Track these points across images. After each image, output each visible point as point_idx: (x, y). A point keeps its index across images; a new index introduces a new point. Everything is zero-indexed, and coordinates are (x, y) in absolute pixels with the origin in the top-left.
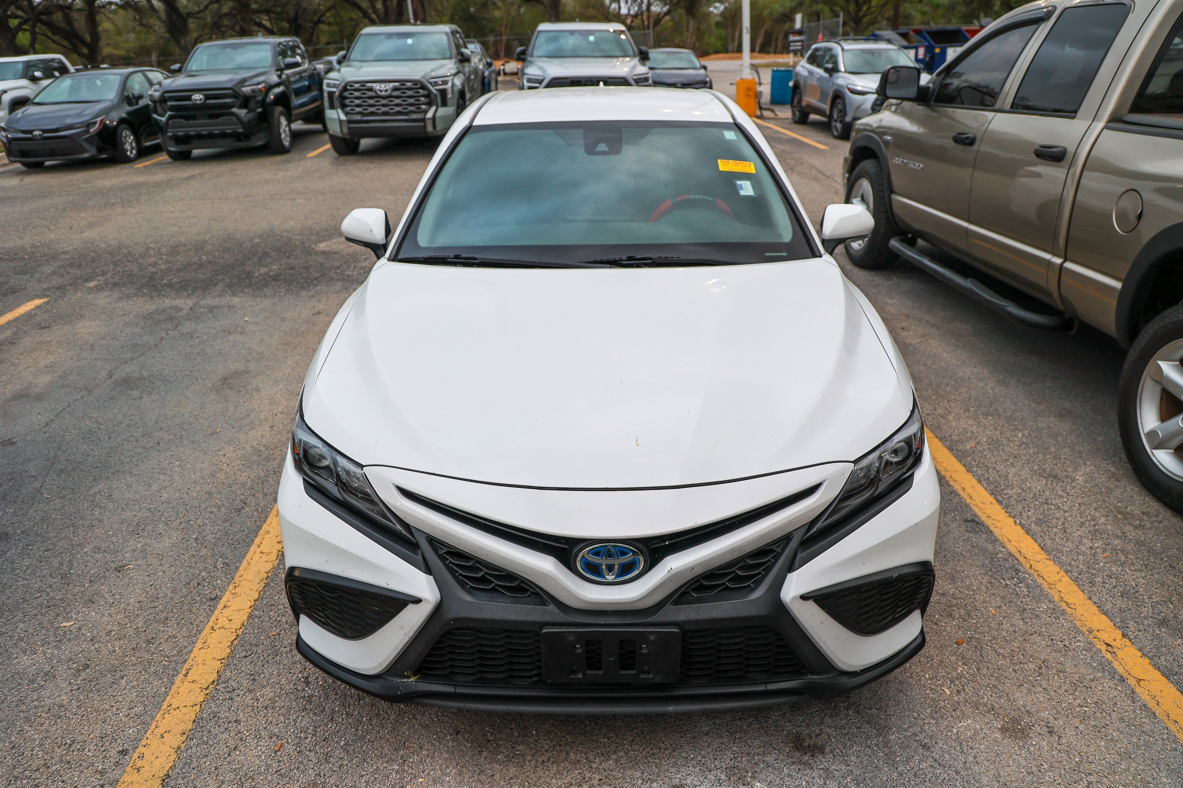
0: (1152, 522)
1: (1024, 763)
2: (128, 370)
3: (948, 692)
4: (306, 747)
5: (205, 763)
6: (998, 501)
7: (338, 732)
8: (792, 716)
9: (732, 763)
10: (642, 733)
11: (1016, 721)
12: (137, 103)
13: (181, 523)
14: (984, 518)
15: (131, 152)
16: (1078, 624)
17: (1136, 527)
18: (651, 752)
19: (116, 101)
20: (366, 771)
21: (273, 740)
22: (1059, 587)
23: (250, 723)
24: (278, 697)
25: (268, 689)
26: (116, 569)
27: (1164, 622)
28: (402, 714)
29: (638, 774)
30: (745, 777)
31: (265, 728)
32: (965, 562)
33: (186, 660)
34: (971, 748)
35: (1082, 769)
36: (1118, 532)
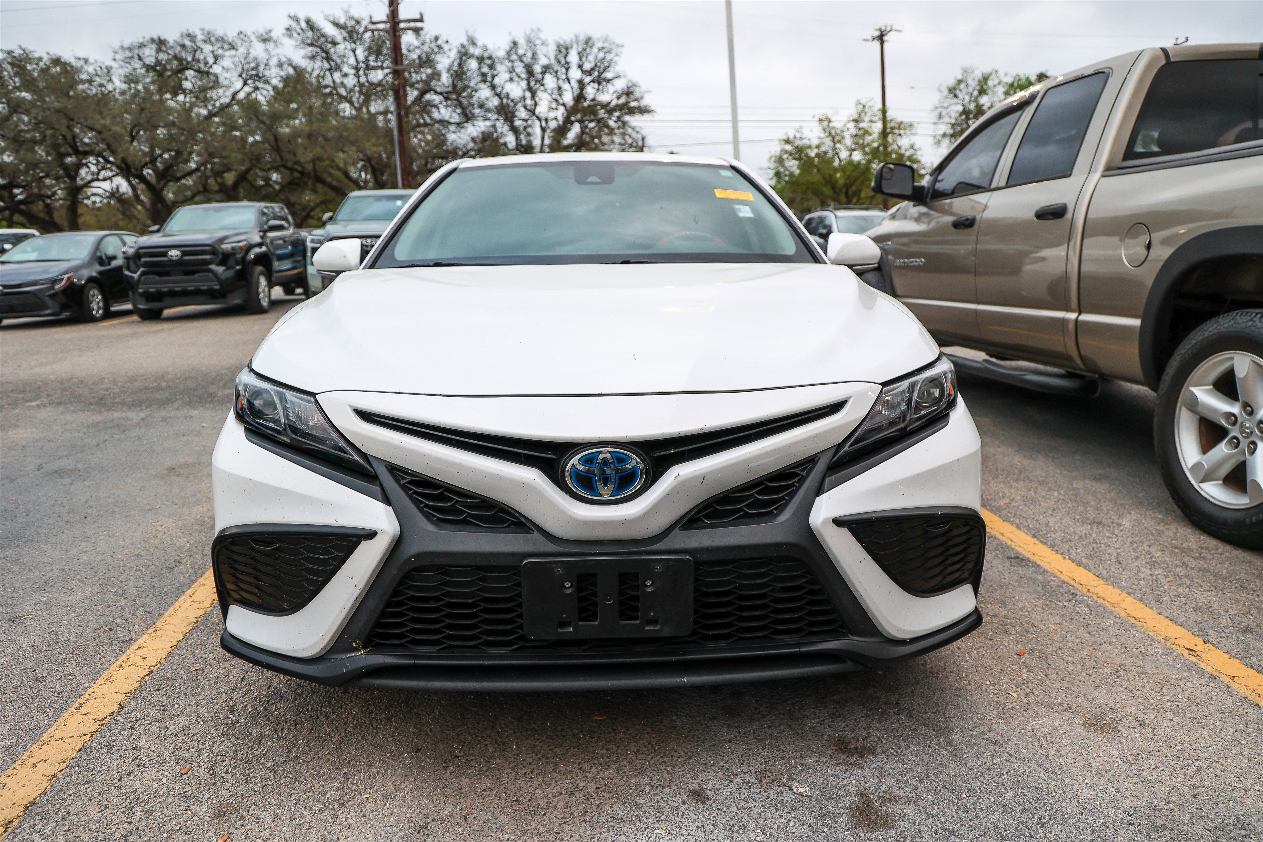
0: (1213, 554)
1: (1116, 753)
2: (61, 464)
3: (1015, 695)
4: (221, 769)
5: (86, 789)
6: (1042, 542)
7: (265, 754)
8: (832, 722)
9: (763, 767)
10: (649, 744)
11: (1100, 717)
12: (109, 264)
13: (99, 580)
14: (1028, 555)
15: (98, 312)
16: (1151, 634)
17: (1195, 559)
18: (661, 760)
19: (86, 260)
20: (297, 790)
21: (180, 764)
22: (1124, 605)
23: (152, 749)
24: (193, 724)
25: (182, 718)
26: (9, 620)
27: (1247, 630)
28: (348, 735)
29: (646, 781)
30: (780, 779)
31: (171, 754)
32: (1014, 590)
33: (81, 695)
34: (1052, 743)
35: (1186, 755)
36: (1178, 562)
